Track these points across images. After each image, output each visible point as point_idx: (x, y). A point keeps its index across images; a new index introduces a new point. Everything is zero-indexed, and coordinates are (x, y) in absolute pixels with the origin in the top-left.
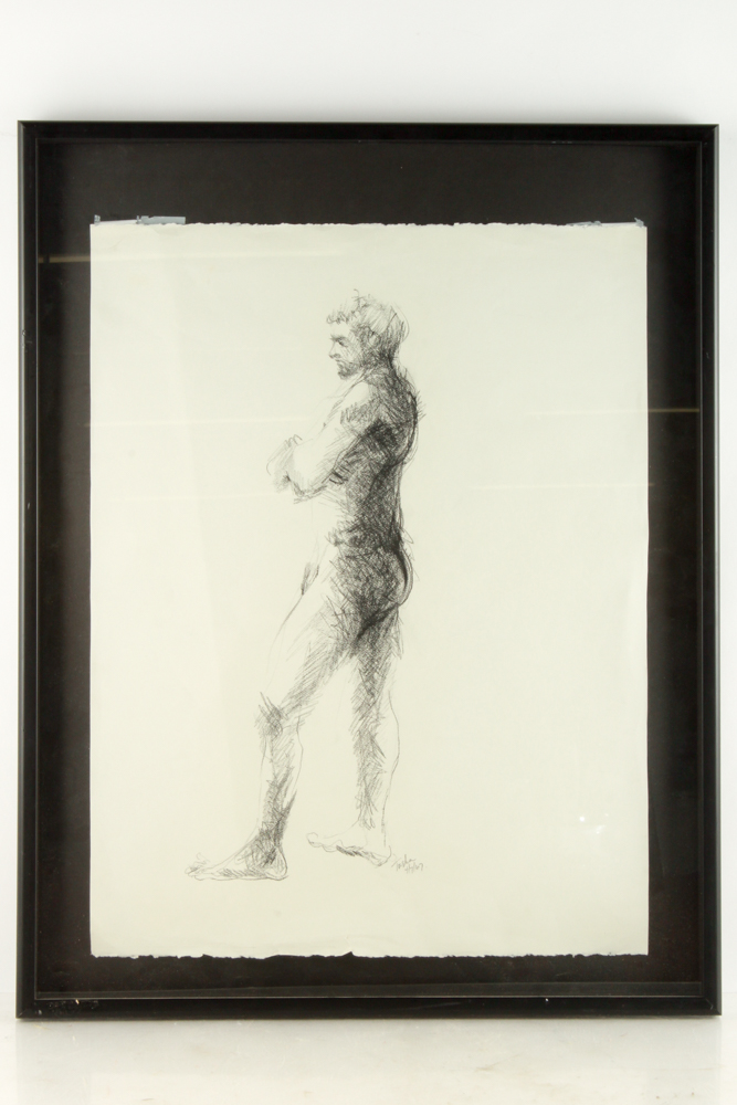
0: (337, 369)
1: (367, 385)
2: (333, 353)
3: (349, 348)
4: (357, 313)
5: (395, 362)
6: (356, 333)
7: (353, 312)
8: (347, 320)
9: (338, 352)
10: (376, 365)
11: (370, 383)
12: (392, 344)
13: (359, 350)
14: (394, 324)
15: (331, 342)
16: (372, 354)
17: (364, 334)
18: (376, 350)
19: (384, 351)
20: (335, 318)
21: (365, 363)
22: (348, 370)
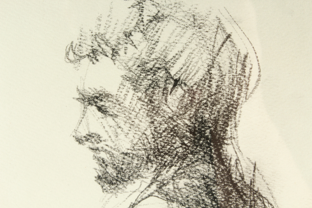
0: (94, 169)
1: (164, 203)
2: (83, 132)
3: (120, 120)
4: (137, 37)
5: (229, 150)
6: (135, 83)
7: (128, 35)
8: (115, 52)
9: (95, 128)
10: (183, 157)
11: (170, 200)
12: (221, 107)
13: (144, 124)
14: (224, 59)
15: (79, 106)
16: (174, 132)
17: (154, 85)
18: (185, 122)
19: (203, 122)
20: (86, 50)
21: (158, 152)
22: (120, 171)
